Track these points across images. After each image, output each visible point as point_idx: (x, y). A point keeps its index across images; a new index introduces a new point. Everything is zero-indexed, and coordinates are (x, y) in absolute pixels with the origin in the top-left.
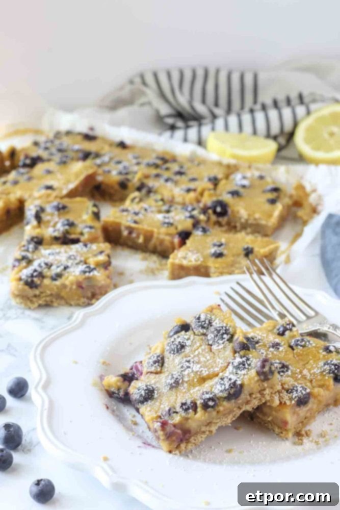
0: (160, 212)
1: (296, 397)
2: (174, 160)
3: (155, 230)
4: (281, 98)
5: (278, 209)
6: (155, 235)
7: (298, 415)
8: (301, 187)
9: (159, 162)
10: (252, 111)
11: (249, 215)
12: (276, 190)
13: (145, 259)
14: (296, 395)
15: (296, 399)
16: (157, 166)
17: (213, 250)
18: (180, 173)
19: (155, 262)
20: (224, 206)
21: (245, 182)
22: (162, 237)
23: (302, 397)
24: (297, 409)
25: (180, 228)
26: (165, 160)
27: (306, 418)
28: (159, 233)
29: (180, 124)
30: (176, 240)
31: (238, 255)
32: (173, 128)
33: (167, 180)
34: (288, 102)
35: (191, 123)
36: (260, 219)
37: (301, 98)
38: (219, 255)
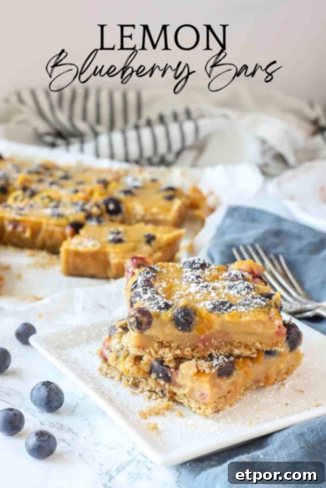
0: (46, 207)
1: (216, 365)
2: (57, 168)
3: (44, 221)
4: (168, 113)
5: (177, 204)
6: (44, 227)
7: (219, 387)
8: (196, 190)
9: (41, 170)
10: (137, 127)
11: (146, 210)
12: (171, 189)
13: (32, 255)
14: (217, 363)
15: (217, 368)
16: (38, 173)
17: (111, 237)
18: (66, 177)
19: (44, 258)
20: (117, 203)
21: (137, 184)
22: (51, 228)
23: (224, 365)
24: (218, 381)
25: (72, 219)
26: (46, 169)
27: (229, 392)
28: (48, 225)
29: (59, 141)
30: (68, 230)
31: (139, 242)
32: (53, 145)
33: (52, 184)
34: (175, 117)
35: (72, 140)
36: (158, 214)
37: (188, 114)
38: (119, 241)
